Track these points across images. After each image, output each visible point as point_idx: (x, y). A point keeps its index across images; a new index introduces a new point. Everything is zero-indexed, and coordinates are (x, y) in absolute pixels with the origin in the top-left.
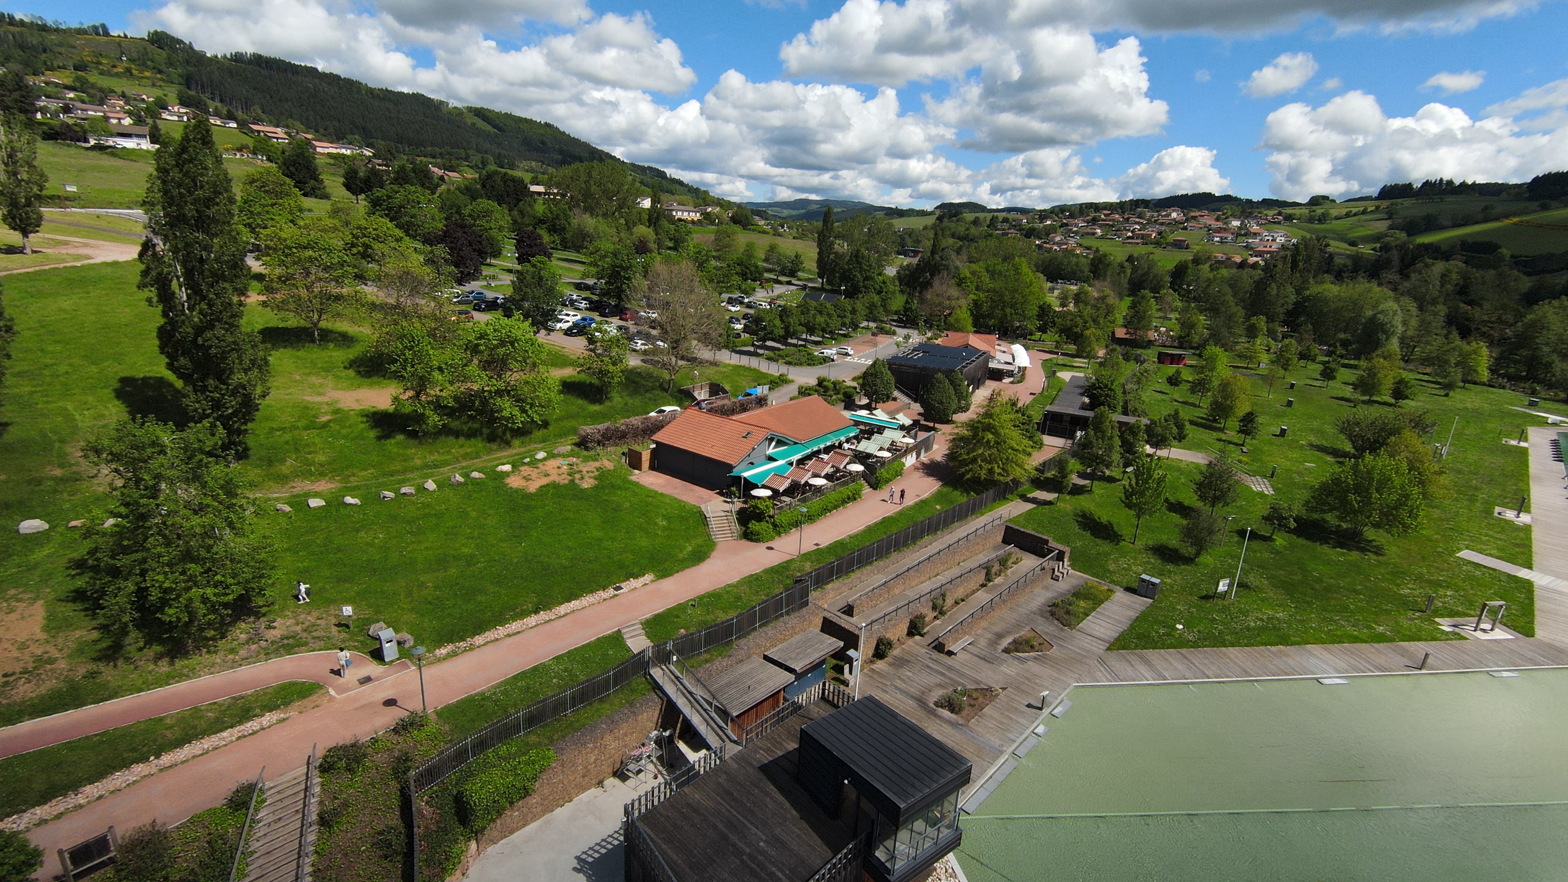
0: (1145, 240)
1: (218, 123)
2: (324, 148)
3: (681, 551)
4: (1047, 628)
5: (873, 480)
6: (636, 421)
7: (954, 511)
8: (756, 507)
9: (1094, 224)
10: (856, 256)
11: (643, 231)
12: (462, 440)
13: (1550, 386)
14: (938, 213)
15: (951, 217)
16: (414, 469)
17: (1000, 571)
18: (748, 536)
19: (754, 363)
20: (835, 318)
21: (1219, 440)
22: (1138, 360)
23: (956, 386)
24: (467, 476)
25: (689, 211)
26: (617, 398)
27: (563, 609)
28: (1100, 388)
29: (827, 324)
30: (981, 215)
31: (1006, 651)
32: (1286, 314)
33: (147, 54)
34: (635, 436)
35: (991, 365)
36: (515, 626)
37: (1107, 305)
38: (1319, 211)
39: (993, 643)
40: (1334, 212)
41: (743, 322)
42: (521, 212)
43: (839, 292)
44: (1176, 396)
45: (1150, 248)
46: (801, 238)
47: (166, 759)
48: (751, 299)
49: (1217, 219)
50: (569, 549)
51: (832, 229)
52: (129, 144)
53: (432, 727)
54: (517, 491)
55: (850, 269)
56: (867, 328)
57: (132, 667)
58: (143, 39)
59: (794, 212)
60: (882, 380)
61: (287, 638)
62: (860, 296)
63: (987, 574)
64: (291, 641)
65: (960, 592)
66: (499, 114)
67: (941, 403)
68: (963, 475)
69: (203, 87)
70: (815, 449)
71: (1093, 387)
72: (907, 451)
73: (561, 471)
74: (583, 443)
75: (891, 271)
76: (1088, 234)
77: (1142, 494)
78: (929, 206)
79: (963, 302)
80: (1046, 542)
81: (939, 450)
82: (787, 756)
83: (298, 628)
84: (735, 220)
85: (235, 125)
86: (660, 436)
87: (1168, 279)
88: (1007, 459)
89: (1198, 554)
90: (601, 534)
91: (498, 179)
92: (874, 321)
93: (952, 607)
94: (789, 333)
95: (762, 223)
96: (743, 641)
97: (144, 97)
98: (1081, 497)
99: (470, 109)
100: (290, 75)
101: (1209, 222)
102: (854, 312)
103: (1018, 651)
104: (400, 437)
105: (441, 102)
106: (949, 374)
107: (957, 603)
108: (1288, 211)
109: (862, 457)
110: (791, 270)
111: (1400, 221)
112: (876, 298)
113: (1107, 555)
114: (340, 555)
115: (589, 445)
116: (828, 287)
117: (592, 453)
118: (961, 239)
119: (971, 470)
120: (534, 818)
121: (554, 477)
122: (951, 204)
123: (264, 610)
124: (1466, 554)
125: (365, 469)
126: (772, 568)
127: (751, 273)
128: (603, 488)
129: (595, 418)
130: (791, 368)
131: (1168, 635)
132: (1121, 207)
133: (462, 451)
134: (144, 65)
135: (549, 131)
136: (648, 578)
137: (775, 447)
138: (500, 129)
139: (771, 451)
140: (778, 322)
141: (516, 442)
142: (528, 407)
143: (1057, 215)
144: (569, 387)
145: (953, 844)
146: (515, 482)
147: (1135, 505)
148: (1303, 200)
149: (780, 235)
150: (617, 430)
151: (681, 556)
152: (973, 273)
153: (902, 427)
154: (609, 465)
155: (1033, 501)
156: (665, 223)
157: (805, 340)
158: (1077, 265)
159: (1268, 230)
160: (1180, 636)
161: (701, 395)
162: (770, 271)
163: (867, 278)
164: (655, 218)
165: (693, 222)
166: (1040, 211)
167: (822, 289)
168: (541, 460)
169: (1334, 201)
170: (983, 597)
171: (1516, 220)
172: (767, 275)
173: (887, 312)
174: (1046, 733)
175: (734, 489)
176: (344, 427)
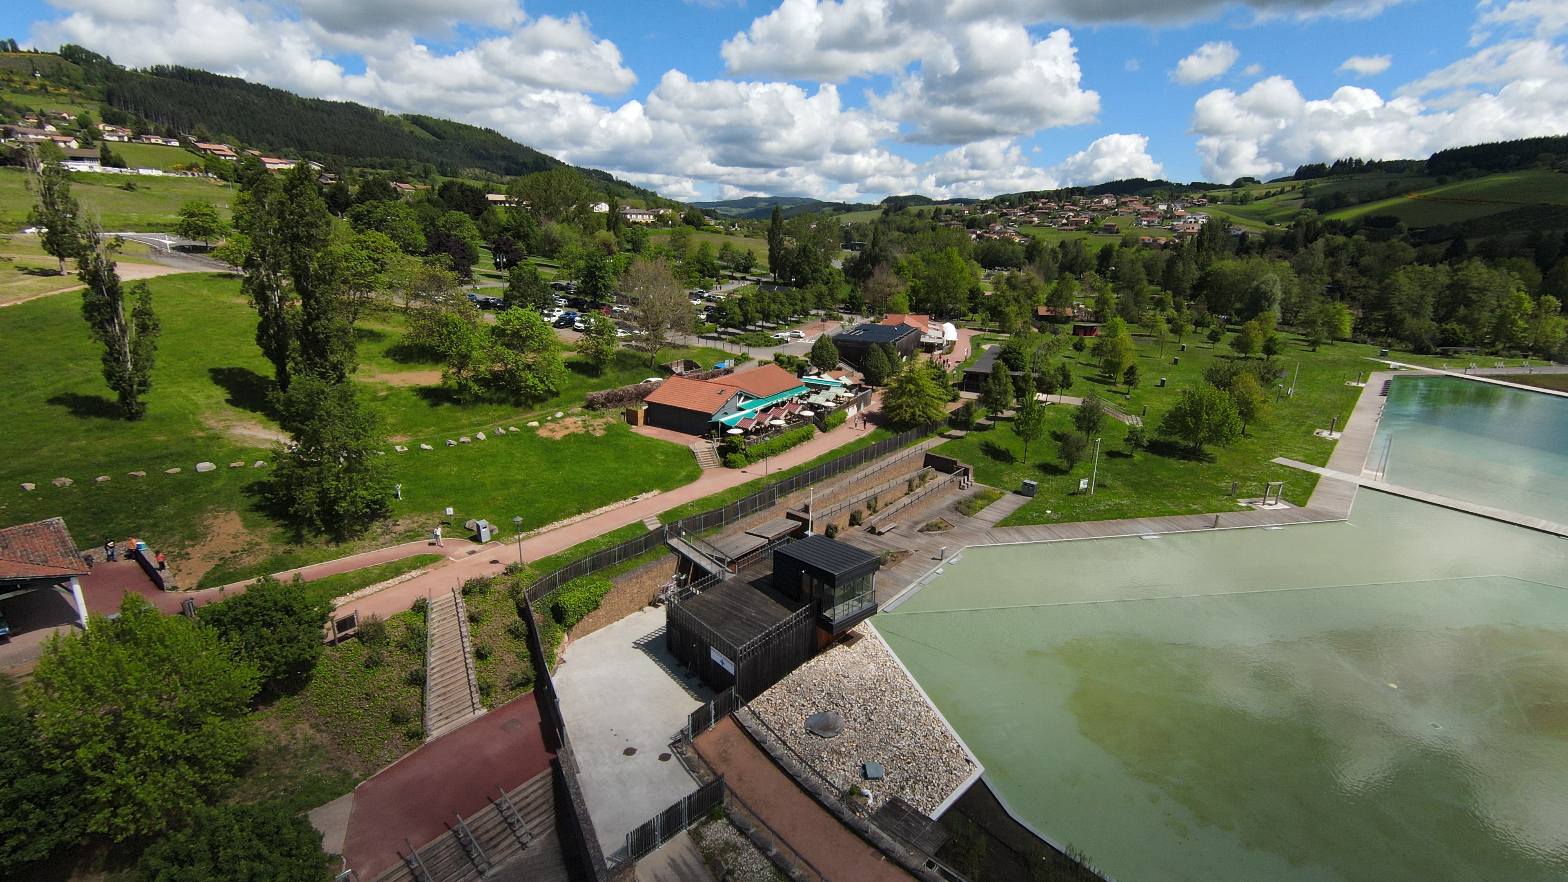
0: (1079, 226)
1: (160, 141)
2: (273, 164)
3: (678, 475)
4: (950, 517)
5: (822, 425)
6: (630, 387)
7: (885, 444)
8: (732, 442)
9: (1031, 213)
10: (804, 251)
11: (604, 234)
12: (495, 406)
13: (1402, 340)
14: (885, 206)
15: (896, 211)
16: (463, 427)
17: (920, 485)
18: (728, 464)
19: (719, 345)
20: (787, 305)
21: (1108, 391)
22: (1055, 332)
23: (889, 355)
24: (506, 429)
25: (643, 214)
26: (610, 373)
27: (598, 511)
28: (1010, 352)
29: (781, 312)
30: (925, 208)
31: (921, 531)
32: (1191, 288)
33: (61, 69)
34: (630, 400)
35: (922, 340)
36: (566, 522)
37: (1033, 287)
38: (1241, 192)
39: (911, 527)
40: (1255, 193)
41: (706, 313)
42: (485, 221)
43: (790, 284)
44: (1082, 360)
45: (1083, 234)
46: (752, 237)
47: (357, 594)
48: (710, 294)
49: (1146, 204)
50: (596, 475)
51: (781, 227)
52: (83, 167)
53: (529, 571)
54: (547, 439)
55: (799, 263)
56: (817, 315)
57: (313, 547)
58: (55, 54)
59: (743, 211)
60: (828, 351)
61: (409, 531)
62: (809, 286)
63: (910, 486)
64: (412, 533)
65: (889, 498)
66: (437, 122)
67: (877, 368)
68: (893, 418)
69: (125, 102)
70: (774, 402)
71: (1005, 352)
72: (849, 404)
73: (577, 425)
74: (590, 406)
75: (837, 264)
76: (1026, 222)
77: (1027, 424)
78: (876, 200)
79: (901, 289)
80: (955, 462)
81: (875, 404)
82: (766, 577)
83: (415, 525)
84: (687, 221)
85: (177, 144)
86: (649, 398)
87: (1095, 262)
88: (926, 404)
89: (1071, 467)
90: (616, 465)
91: (455, 189)
92: (823, 308)
93: (883, 508)
94: (747, 320)
95: (712, 223)
96: (730, 526)
97: (65, 115)
98: (986, 432)
99: (406, 117)
100: (216, 88)
101: (1137, 207)
102: (803, 300)
103: (929, 530)
104: (447, 405)
105: (377, 111)
106: (883, 345)
107: (886, 505)
108: (1214, 193)
109: (812, 407)
110: (744, 266)
111: (1312, 199)
112: (824, 288)
113: (1002, 471)
114: (429, 481)
115: (596, 406)
116: (780, 281)
117: (598, 412)
118: (905, 231)
119: (898, 414)
120: (601, 626)
121: (572, 429)
122: (897, 198)
123: (388, 514)
124: (1279, 460)
125: (428, 427)
126: (747, 484)
127: (708, 270)
128: (612, 436)
129: (594, 388)
130: (751, 349)
131: (1039, 517)
132: (1056, 195)
133: (497, 414)
134: (59, 80)
135: (489, 136)
136: (656, 492)
137: (744, 401)
138: (439, 136)
139: (740, 404)
140: (737, 310)
141: (537, 407)
142: (545, 379)
143: (997, 205)
144: (571, 365)
145: (871, 611)
146: (543, 433)
147: (1022, 432)
148: (1229, 182)
149: (732, 234)
150: (615, 394)
151: (678, 478)
152: (910, 263)
153: (845, 386)
154: (613, 421)
155: (949, 437)
156: (622, 226)
157: (762, 327)
158: (1013, 252)
159: (1192, 213)
160: (1048, 517)
161: (679, 369)
162: (725, 268)
163: (815, 271)
164: (614, 221)
165: (647, 224)
166: (982, 202)
167: (775, 283)
168: (560, 418)
169: (1259, 182)
170: (906, 500)
171: (1415, 195)
172: (722, 272)
173: (834, 300)
174: (943, 573)
175: (713, 431)
176: (401, 399)
